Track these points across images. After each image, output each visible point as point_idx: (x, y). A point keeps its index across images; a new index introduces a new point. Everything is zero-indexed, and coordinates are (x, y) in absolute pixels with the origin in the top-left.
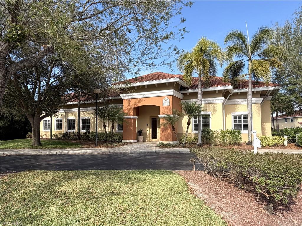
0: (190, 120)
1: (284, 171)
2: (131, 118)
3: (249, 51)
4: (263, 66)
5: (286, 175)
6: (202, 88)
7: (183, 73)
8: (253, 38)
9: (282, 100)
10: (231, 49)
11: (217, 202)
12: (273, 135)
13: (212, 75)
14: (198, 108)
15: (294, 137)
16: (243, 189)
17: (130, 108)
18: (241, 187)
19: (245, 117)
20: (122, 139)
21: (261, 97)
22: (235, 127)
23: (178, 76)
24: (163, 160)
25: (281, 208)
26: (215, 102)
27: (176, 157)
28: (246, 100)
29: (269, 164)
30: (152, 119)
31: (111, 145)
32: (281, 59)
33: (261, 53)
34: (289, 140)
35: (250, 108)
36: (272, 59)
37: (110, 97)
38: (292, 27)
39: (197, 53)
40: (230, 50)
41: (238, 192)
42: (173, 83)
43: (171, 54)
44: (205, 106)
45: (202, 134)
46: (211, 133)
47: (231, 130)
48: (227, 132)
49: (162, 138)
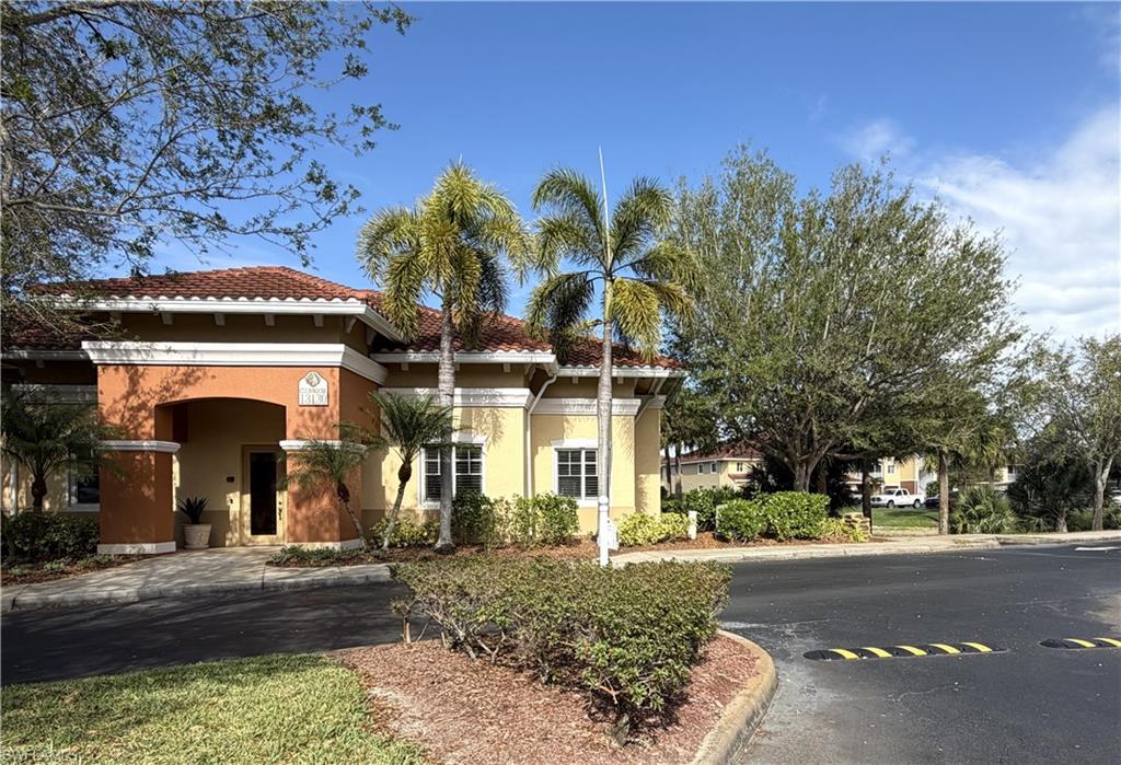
0: (410, 462)
1: (656, 614)
2: (144, 451)
3: (606, 247)
4: (643, 302)
5: (662, 628)
6: (453, 349)
7: (383, 287)
8: (619, 208)
9: (690, 409)
10: (552, 231)
11: (466, 742)
12: (664, 510)
13: (489, 307)
14: (440, 422)
15: (713, 515)
16: (556, 683)
17: (135, 404)
18: (550, 677)
19: (590, 455)
20: (99, 543)
21: (635, 397)
22: (560, 486)
23: (363, 295)
24: (292, 614)
25: (651, 720)
26: (500, 401)
27: (350, 600)
28: (595, 402)
29: (623, 600)
30: (252, 454)
31: (26, 572)
32: (689, 289)
33: (640, 261)
34: (700, 522)
35: (605, 427)
36: (667, 284)
37: (22, 346)
38: (719, 201)
39: (436, 221)
40: (550, 231)
41: (540, 694)
42: (344, 318)
43: (297, 193)
44: (467, 416)
45: (455, 512)
46: (483, 507)
47: (550, 498)
48: (537, 503)
49: (295, 530)
